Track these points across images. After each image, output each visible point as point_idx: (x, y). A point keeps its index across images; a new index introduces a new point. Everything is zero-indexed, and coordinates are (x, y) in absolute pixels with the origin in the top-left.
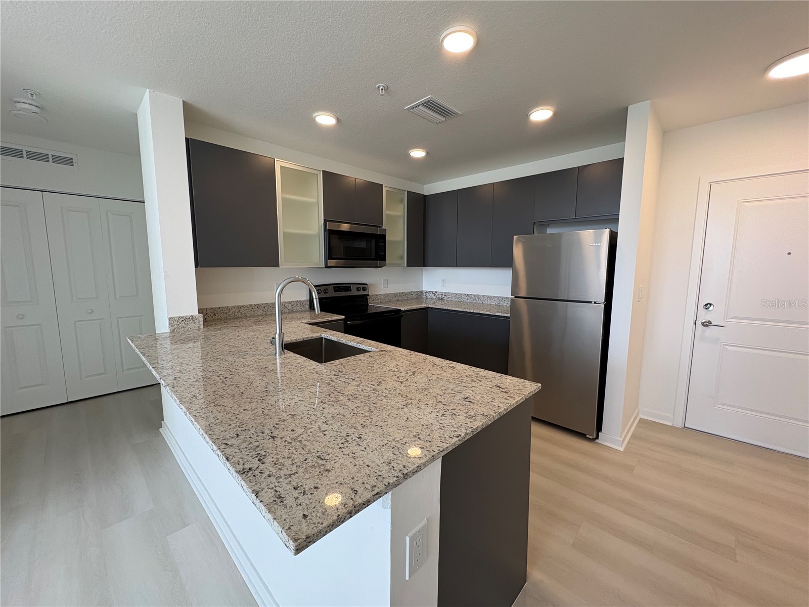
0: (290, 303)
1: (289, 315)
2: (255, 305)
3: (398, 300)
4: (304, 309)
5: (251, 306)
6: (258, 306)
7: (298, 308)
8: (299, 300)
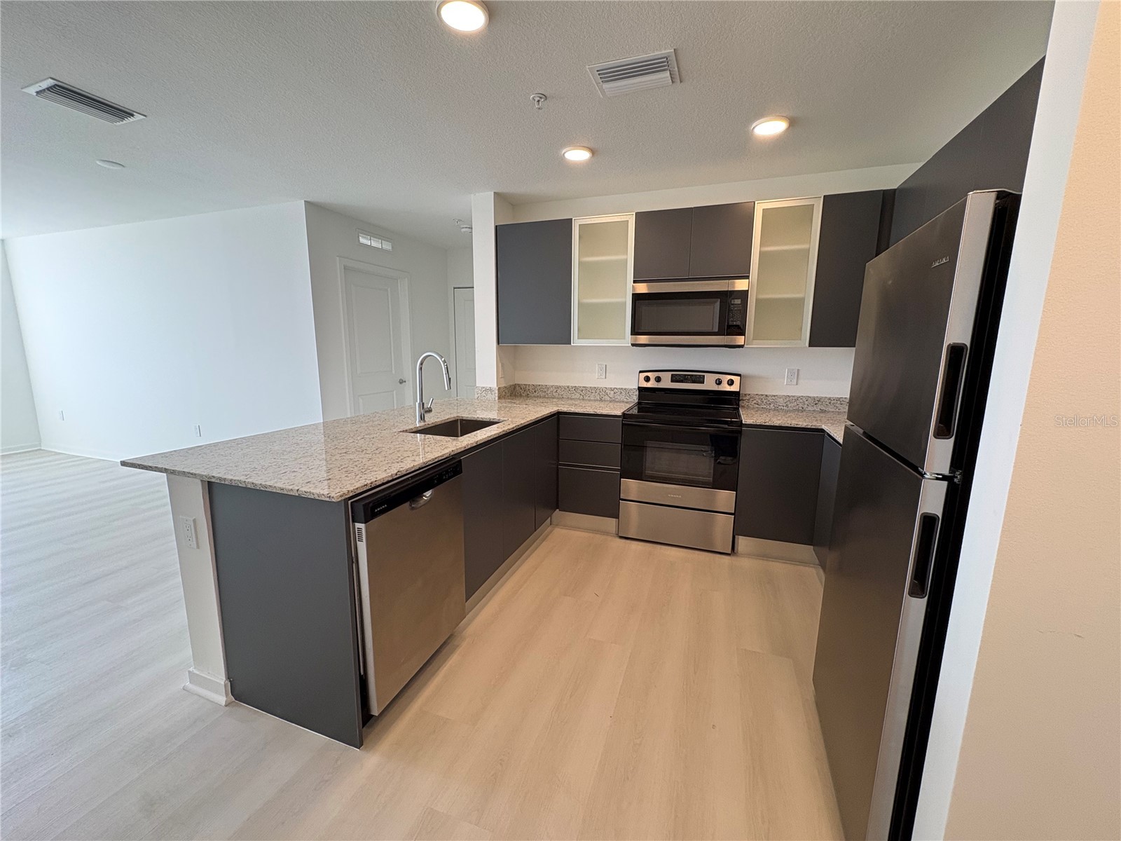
0: (612, 389)
1: (611, 404)
2: (572, 387)
3: (822, 411)
4: (630, 400)
5: (568, 387)
6: (576, 388)
7: (623, 398)
8: (624, 387)
